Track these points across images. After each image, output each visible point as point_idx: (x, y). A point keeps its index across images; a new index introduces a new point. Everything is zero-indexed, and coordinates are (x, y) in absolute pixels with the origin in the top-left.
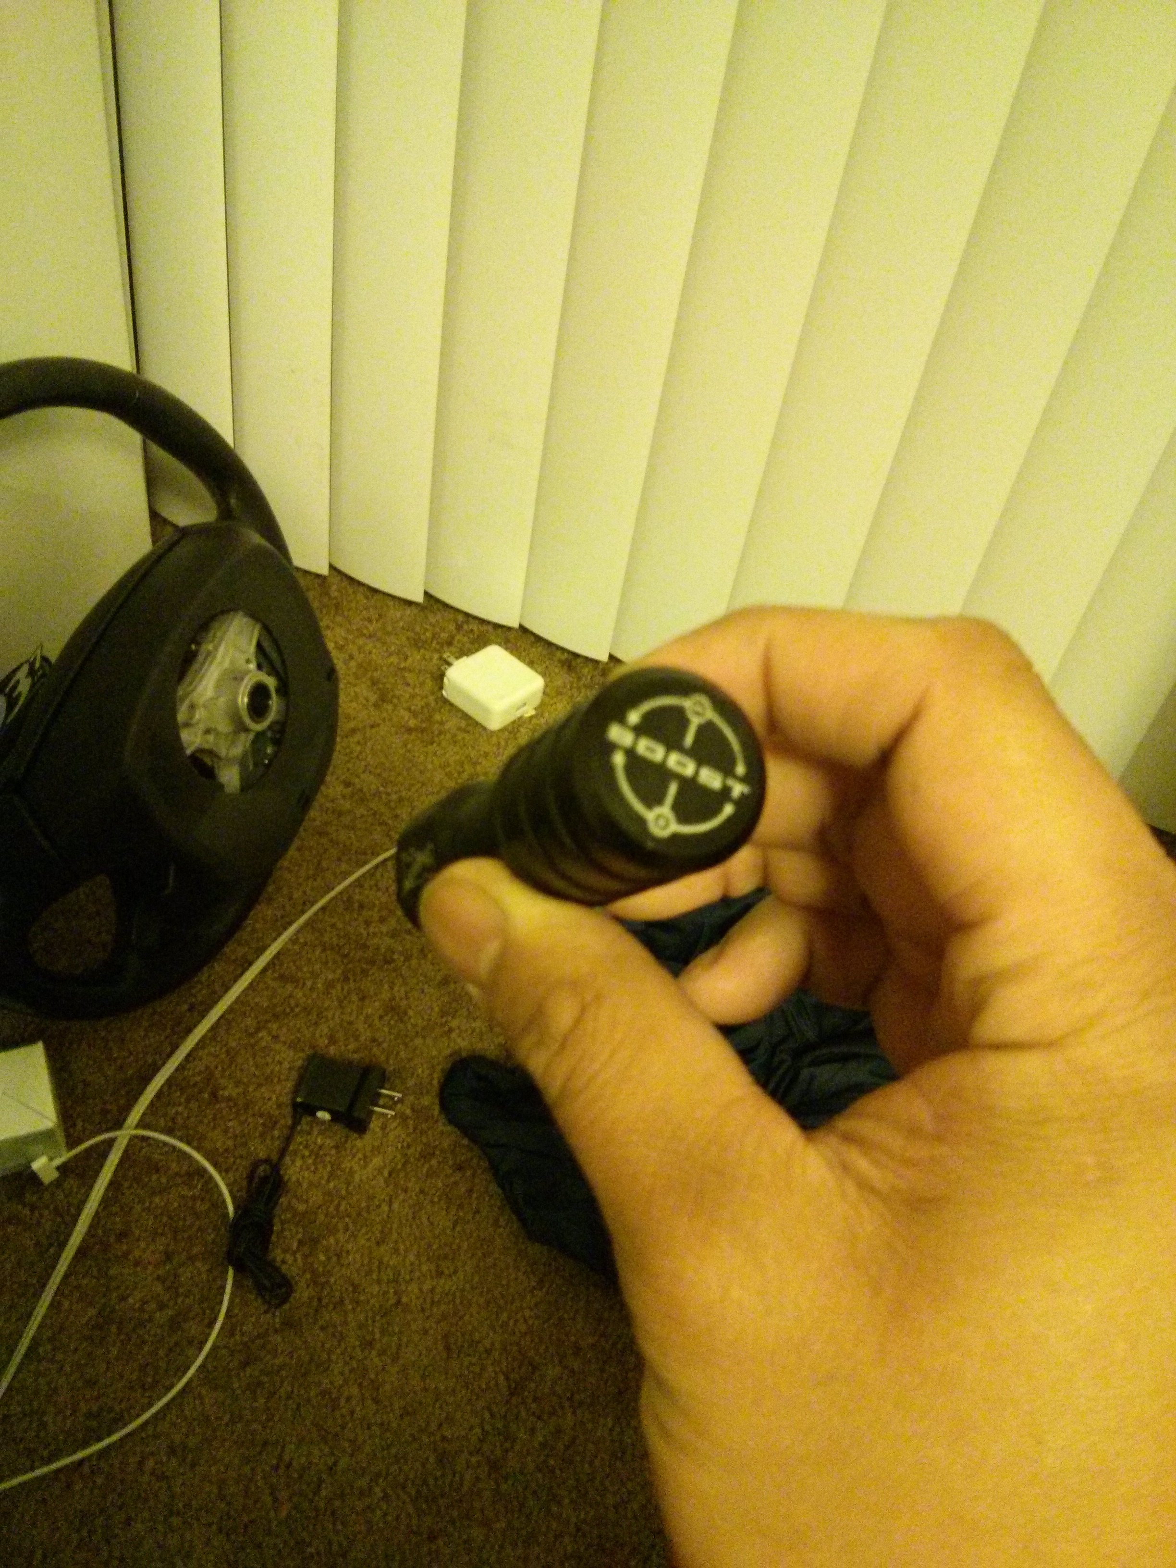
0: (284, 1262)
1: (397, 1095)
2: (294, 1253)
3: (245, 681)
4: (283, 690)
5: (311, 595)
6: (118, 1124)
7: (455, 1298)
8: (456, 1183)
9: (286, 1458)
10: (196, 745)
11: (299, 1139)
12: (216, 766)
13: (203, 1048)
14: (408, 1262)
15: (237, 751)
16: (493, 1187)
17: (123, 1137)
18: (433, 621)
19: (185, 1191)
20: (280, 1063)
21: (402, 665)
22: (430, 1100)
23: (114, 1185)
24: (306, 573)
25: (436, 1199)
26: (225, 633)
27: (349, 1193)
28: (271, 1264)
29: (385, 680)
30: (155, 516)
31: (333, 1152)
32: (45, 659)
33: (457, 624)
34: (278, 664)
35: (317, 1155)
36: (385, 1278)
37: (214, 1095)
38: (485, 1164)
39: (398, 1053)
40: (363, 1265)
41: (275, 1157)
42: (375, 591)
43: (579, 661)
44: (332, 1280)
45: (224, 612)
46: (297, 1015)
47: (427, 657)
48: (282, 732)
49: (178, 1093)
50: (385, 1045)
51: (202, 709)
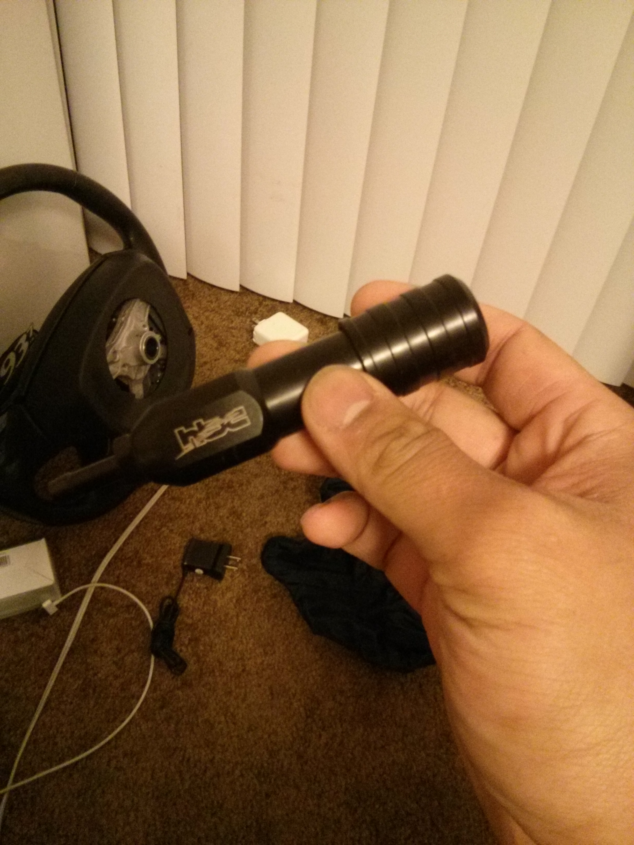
0: (181, 651)
1: (238, 559)
2: (187, 647)
3: (143, 337)
4: (164, 341)
5: (178, 290)
6: (88, 581)
7: (274, 667)
8: (272, 605)
9: (187, 756)
10: (117, 374)
11: (187, 585)
12: (130, 385)
13: (132, 538)
14: (248, 648)
15: (141, 375)
16: (293, 607)
17: (91, 588)
18: (246, 300)
19: (127, 616)
20: (175, 544)
21: (231, 326)
22: (256, 561)
23: (88, 614)
24: (175, 278)
25: (262, 614)
26: (131, 310)
27: (215, 613)
28: (175, 653)
29: (221, 334)
30: (91, 251)
31: (205, 590)
32: (35, 331)
33: (259, 302)
34: (161, 328)
35: (197, 593)
36: (236, 658)
37: (139, 562)
38: (288, 593)
39: (238, 537)
40: (224, 651)
41: (173, 595)
42: (213, 286)
43: (327, 318)
44: (208, 659)
45: (129, 300)
46: (182, 518)
47: (244, 321)
48: (165, 364)
49: (120, 563)
50: (231, 532)
51: (120, 354)
